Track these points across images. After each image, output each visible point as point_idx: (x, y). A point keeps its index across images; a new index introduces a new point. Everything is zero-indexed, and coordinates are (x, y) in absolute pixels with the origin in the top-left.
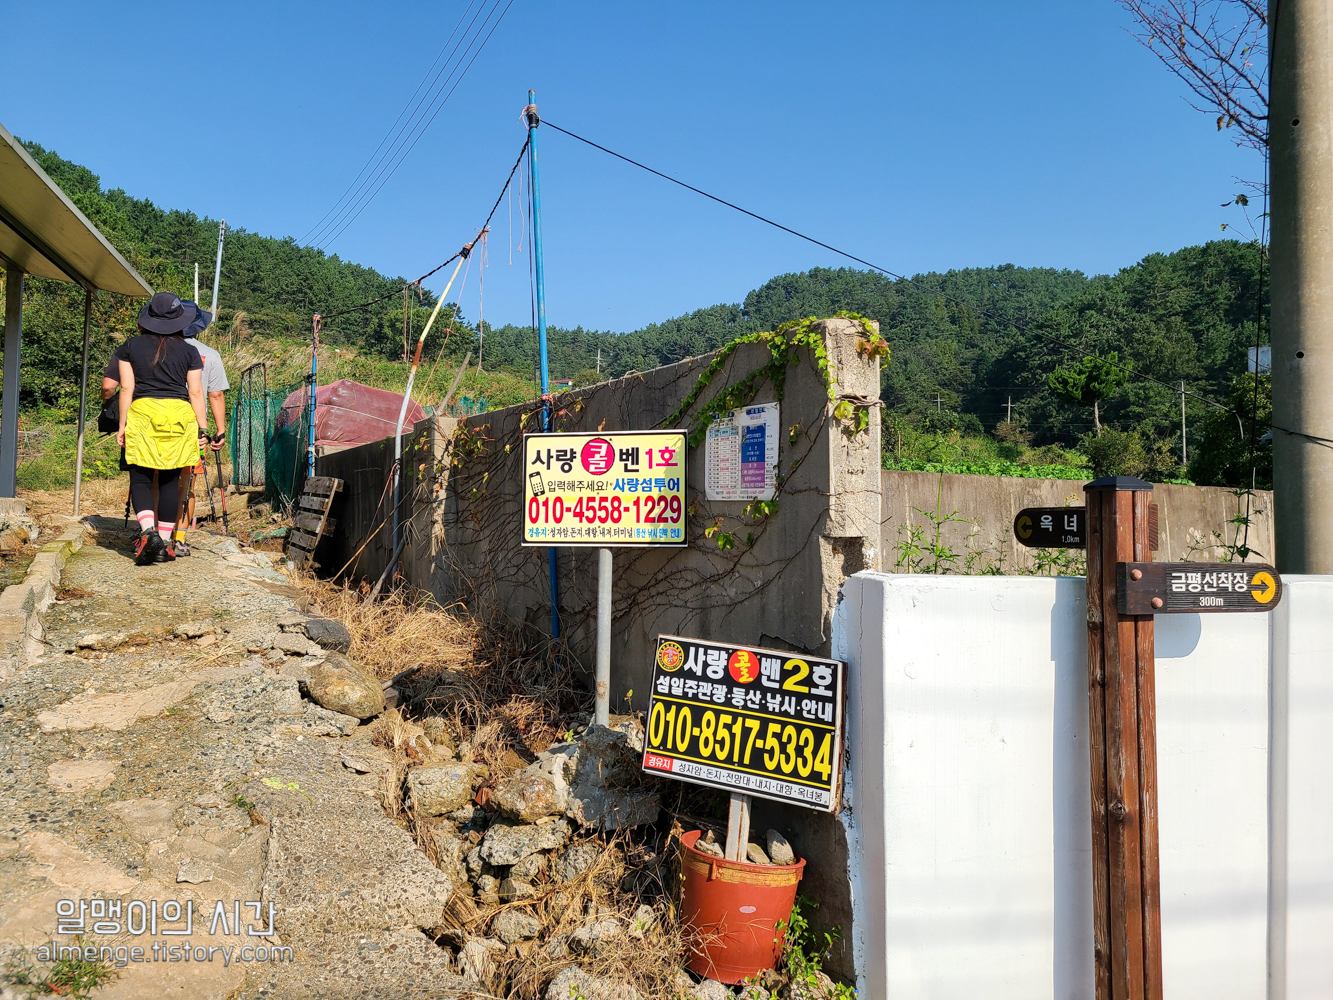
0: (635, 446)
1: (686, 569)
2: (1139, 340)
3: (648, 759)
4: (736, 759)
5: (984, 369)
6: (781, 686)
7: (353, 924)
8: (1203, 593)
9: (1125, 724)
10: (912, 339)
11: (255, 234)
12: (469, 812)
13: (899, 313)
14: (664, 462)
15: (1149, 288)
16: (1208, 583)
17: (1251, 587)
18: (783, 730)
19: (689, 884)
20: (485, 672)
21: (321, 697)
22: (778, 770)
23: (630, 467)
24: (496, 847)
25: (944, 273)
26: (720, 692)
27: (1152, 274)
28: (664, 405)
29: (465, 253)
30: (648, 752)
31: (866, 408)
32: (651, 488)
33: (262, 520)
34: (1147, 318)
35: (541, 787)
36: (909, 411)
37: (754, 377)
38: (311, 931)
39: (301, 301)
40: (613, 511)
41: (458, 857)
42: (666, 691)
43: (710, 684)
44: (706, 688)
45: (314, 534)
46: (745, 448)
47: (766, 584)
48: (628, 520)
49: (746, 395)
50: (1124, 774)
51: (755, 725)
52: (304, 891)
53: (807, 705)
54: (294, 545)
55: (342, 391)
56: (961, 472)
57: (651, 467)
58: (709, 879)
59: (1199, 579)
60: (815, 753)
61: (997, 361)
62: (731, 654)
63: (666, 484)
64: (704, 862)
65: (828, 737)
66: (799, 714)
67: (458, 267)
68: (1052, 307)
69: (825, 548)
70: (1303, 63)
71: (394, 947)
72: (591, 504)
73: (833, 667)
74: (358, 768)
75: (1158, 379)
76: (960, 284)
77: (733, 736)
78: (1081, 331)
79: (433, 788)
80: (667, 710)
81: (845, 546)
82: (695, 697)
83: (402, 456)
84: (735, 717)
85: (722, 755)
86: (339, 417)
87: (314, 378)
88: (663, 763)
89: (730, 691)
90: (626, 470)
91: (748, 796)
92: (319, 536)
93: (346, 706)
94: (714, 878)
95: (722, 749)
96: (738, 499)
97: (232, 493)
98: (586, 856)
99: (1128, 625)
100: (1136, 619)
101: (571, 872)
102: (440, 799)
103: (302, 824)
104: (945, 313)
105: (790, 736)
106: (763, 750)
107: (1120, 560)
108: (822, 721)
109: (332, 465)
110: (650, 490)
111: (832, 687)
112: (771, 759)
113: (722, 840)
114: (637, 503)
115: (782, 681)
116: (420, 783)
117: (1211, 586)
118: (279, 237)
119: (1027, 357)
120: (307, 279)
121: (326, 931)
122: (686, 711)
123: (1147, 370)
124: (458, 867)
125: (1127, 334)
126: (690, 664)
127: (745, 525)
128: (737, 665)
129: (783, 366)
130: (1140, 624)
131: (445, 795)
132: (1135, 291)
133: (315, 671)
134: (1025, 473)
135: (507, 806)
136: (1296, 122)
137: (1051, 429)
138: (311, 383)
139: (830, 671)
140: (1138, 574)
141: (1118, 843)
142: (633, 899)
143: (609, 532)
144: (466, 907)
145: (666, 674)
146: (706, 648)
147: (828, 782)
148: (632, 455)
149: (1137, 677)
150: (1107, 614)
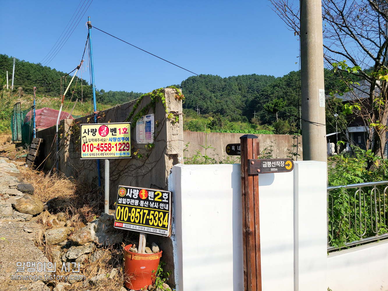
0: (115, 128)
1: (132, 165)
2: (289, 95)
3: (116, 224)
4: (141, 222)
5: (248, 103)
6: (154, 199)
7: (19, 282)
8: (272, 167)
9: (250, 206)
10: (228, 95)
11: (28, 62)
12: (65, 243)
13: (225, 87)
14: (124, 132)
15: (291, 81)
16: (273, 164)
17: (285, 165)
18: (154, 213)
19: (126, 261)
20: (77, 198)
21: (19, 209)
22: (153, 225)
23: (114, 134)
24: (71, 253)
25: (237, 76)
26: (137, 202)
27: (292, 77)
28: (126, 115)
29: (78, 68)
30: (115, 222)
31: (178, 115)
32: (120, 140)
33: (20, 152)
34: (291, 89)
35: (86, 234)
36: (228, 115)
37: (148, 106)
38: (3, 285)
39: (44, 83)
40: (109, 148)
41: (60, 257)
42: (121, 203)
43: (134, 200)
44: (133, 201)
45: (33, 156)
46: (146, 128)
47: (152, 169)
48: (113, 150)
49: (145, 112)
50: (250, 220)
51: (146, 212)
52: (2, 273)
53: (162, 205)
54: (29, 160)
55: (45, 111)
56: (237, 133)
57: (120, 134)
58: (131, 259)
59: (271, 163)
60: (163, 219)
61: (251, 101)
62: (140, 190)
63: (125, 139)
64: (130, 254)
65: (167, 214)
66: (159, 208)
67: (76, 72)
68: (266, 86)
69: (166, 158)
70: (308, 16)
71: (32, 288)
72: (102, 146)
73: (168, 193)
74: (28, 231)
75: (294, 106)
76: (241, 79)
77: (140, 215)
78: (274, 93)
79: (53, 236)
80: (121, 208)
81: (173, 157)
82: (129, 204)
83: (59, 131)
84: (141, 209)
85: (137, 221)
86: (43, 119)
87: (34, 107)
88: (120, 225)
89: (140, 202)
90: (113, 135)
91: (145, 233)
92: (35, 157)
93: (27, 211)
94: (133, 259)
95: (137, 220)
96: (144, 143)
97: (12, 144)
98: (99, 254)
99: (251, 177)
100: (253, 175)
101: (95, 260)
102: (55, 239)
103: (4, 251)
104: (237, 88)
105: (156, 215)
106: (149, 219)
107: (248, 159)
108: (165, 210)
109: (40, 134)
110: (120, 141)
111: (168, 199)
112: (151, 222)
113: (137, 247)
114: (116, 145)
115: (154, 198)
116: (49, 235)
117: (274, 165)
118: (36, 63)
119: (260, 100)
120: (45, 76)
121: (9, 285)
122: (127, 208)
123: (291, 103)
124: (59, 260)
125: (286, 93)
126: (128, 194)
127: (146, 151)
128: (141, 194)
129: (155, 103)
130: (254, 177)
131: (57, 238)
132: (288, 82)
133: (19, 201)
134: (255, 133)
135: (74, 240)
136: (307, 33)
137: (266, 120)
138: (34, 108)
139: (167, 194)
140: (253, 163)
141: (249, 240)
142: (112, 266)
143: (108, 154)
144: (59, 273)
145: (121, 197)
146: (133, 189)
147: (167, 228)
148: (114, 130)
149: (254, 192)
150: (245, 174)
